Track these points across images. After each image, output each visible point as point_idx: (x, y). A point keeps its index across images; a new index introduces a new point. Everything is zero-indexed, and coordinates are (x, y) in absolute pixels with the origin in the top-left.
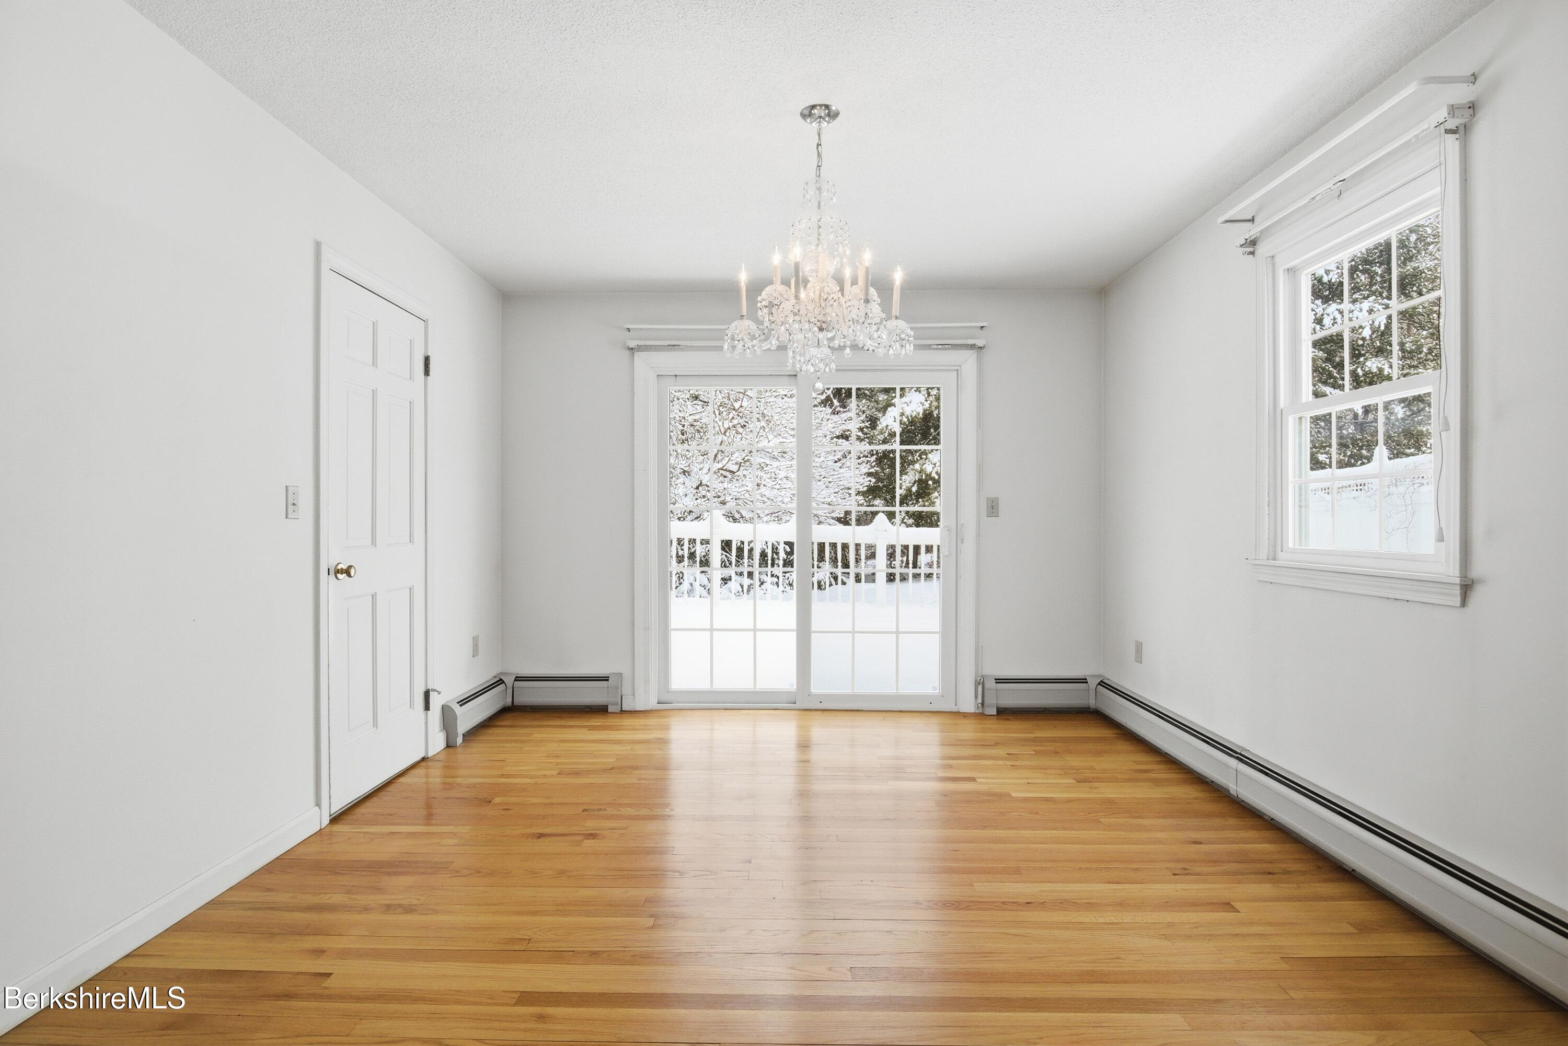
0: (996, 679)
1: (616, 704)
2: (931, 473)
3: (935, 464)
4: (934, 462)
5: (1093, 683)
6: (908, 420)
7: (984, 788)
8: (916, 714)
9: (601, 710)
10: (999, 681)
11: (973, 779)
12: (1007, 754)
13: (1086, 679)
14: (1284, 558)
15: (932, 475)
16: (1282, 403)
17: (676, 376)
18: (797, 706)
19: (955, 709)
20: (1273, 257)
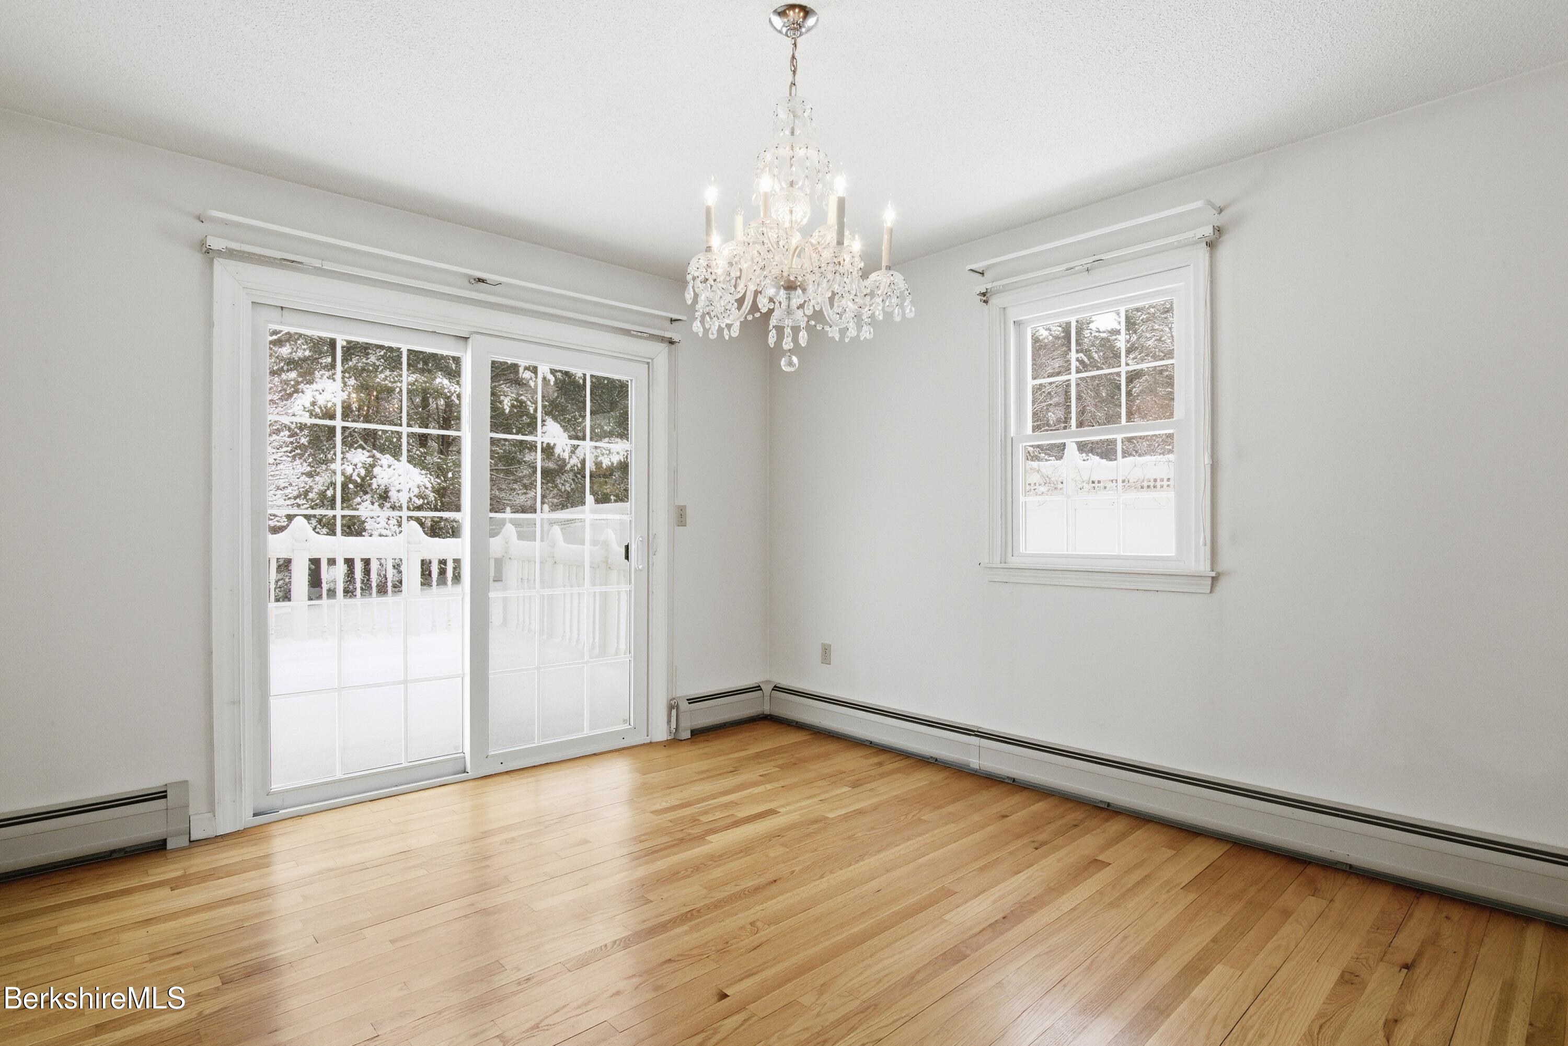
0: (688, 700)
1: (179, 834)
2: (351, 475)
3: (356, 465)
4: (354, 462)
5: (767, 689)
6: (322, 411)
7: (795, 817)
8: (609, 755)
9: (158, 848)
10: (692, 701)
11: (772, 812)
12: (761, 776)
13: (759, 686)
14: (1014, 561)
15: (353, 478)
16: (1012, 432)
17: (282, 308)
18: (471, 774)
19: (647, 740)
20: (1004, 308)
